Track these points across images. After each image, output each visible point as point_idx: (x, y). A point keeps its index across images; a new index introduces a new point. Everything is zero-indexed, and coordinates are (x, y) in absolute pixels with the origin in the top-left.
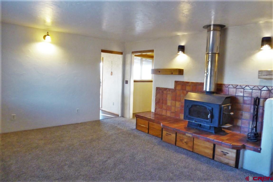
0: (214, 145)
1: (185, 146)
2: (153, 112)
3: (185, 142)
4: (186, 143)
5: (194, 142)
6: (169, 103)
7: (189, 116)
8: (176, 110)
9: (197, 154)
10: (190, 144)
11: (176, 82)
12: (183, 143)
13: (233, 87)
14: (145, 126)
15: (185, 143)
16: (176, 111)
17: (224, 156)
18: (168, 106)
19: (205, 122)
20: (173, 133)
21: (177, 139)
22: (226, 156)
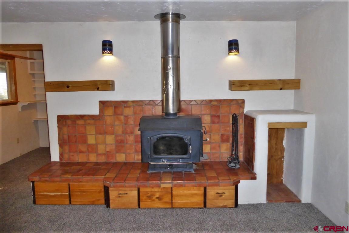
0: (205, 189)
1: (158, 204)
2: (55, 163)
3: (157, 198)
4: (159, 198)
5: (173, 192)
6: (91, 140)
7: (155, 156)
8: (108, 150)
9: (179, 208)
10: (167, 198)
11: (103, 104)
12: (154, 200)
13: (197, 104)
14: (60, 194)
15: (157, 200)
16: (108, 152)
17: (220, 198)
18: (90, 145)
19: (180, 160)
20: (131, 190)
21: (141, 198)
22: (222, 197)
